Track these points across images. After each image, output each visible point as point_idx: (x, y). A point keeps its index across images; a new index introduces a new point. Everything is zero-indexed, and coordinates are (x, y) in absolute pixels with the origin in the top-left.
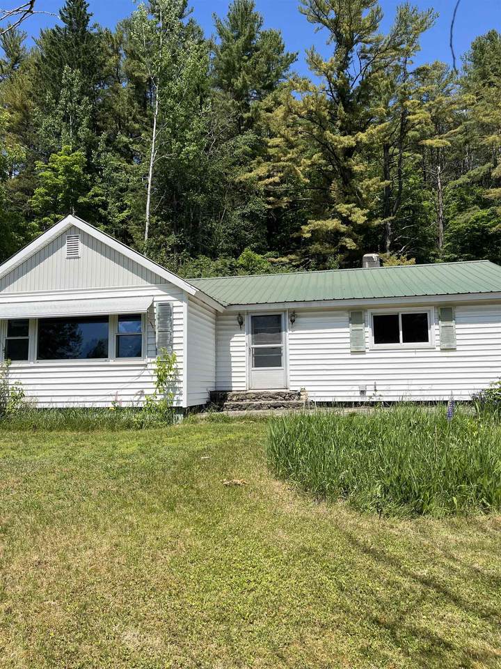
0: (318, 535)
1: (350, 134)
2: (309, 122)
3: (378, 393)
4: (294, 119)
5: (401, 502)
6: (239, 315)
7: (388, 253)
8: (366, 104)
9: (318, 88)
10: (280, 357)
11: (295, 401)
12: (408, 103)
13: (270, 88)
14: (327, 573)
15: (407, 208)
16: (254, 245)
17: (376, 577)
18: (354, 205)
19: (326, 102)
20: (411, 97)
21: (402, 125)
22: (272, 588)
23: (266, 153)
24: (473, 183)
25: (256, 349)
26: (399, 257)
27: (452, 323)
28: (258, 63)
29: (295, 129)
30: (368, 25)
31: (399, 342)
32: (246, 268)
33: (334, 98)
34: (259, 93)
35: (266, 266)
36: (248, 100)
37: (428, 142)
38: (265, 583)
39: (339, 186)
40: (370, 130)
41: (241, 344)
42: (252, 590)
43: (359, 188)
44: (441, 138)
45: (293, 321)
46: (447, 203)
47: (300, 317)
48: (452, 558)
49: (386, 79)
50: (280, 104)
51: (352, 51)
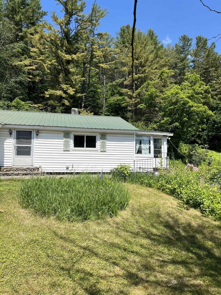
0: (40, 233)
1: (69, 54)
2: (51, 44)
3: (74, 169)
4: (43, 41)
5: (78, 215)
6: (10, 129)
7: (83, 109)
8: (77, 42)
9: (56, 30)
10: (30, 151)
11: (36, 172)
12: (94, 47)
13: (33, 24)
14: (42, 250)
15: (91, 91)
16: (21, 97)
17: (64, 249)
18: (69, 86)
19: (59, 37)
20: (95, 45)
21: (91, 56)
22: (14, 260)
23: (30, 54)
24: (117, 85)
25: (18, 146)
26: (87, 111)
27: (105, 141)
28: (28, 11)
29: (44, 46)
30: (79, 8)
31: (84, 147)
32: (16, 107)
33: (63, 36)
34: (27, 25)
35: (26, 107)
36: (22, 27)
37: (101, 65)
38: (11, 258)
39: (63, 76)
40: (78, 54)
41: (10, 144)
42: (4, 262)
43: (72, 79)
44: (106, 65)
45: (37, 135)
46: (107, 92)
47: (41, 133)
48: (97, 237)
49: (86, 34)
50: (37, 33)
51: (72, 18)
